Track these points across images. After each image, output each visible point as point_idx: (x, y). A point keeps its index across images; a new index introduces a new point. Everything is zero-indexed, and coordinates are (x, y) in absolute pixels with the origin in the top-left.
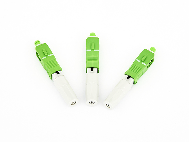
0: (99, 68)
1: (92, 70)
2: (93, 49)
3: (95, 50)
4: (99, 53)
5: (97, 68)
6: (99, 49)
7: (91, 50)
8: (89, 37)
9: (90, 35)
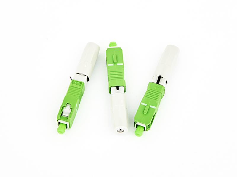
0: (125, 86)
1: (118, 89)
2: (115, 63)
3: (118, 64)
4: (123, 67)
5: (123, 86)
6: (123, 63)
7: (114, 65)
8: (109, 47)
9: (110, 45)
